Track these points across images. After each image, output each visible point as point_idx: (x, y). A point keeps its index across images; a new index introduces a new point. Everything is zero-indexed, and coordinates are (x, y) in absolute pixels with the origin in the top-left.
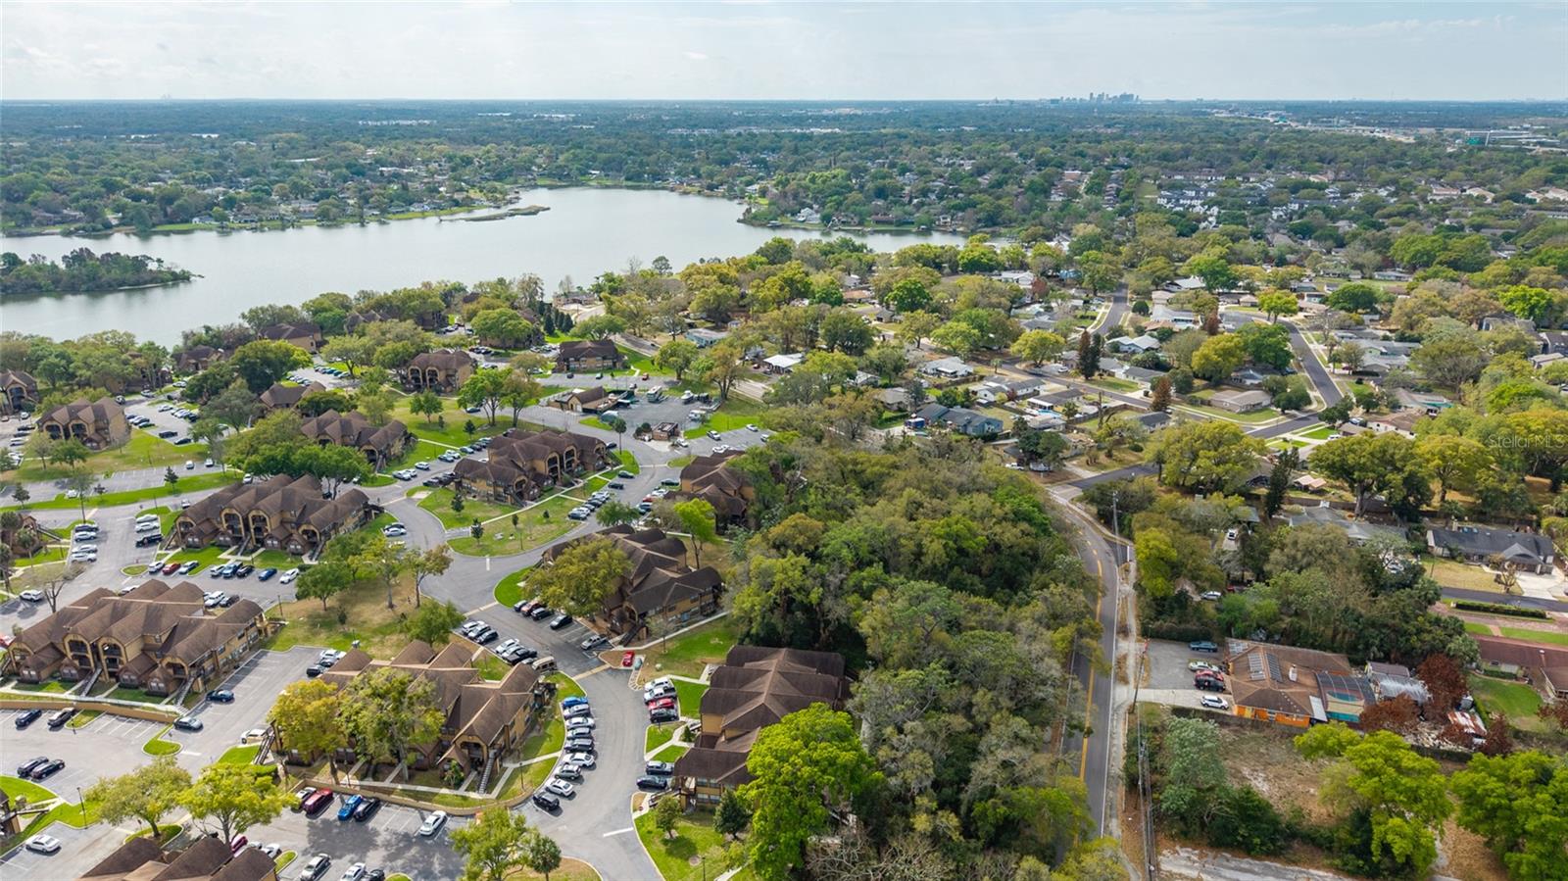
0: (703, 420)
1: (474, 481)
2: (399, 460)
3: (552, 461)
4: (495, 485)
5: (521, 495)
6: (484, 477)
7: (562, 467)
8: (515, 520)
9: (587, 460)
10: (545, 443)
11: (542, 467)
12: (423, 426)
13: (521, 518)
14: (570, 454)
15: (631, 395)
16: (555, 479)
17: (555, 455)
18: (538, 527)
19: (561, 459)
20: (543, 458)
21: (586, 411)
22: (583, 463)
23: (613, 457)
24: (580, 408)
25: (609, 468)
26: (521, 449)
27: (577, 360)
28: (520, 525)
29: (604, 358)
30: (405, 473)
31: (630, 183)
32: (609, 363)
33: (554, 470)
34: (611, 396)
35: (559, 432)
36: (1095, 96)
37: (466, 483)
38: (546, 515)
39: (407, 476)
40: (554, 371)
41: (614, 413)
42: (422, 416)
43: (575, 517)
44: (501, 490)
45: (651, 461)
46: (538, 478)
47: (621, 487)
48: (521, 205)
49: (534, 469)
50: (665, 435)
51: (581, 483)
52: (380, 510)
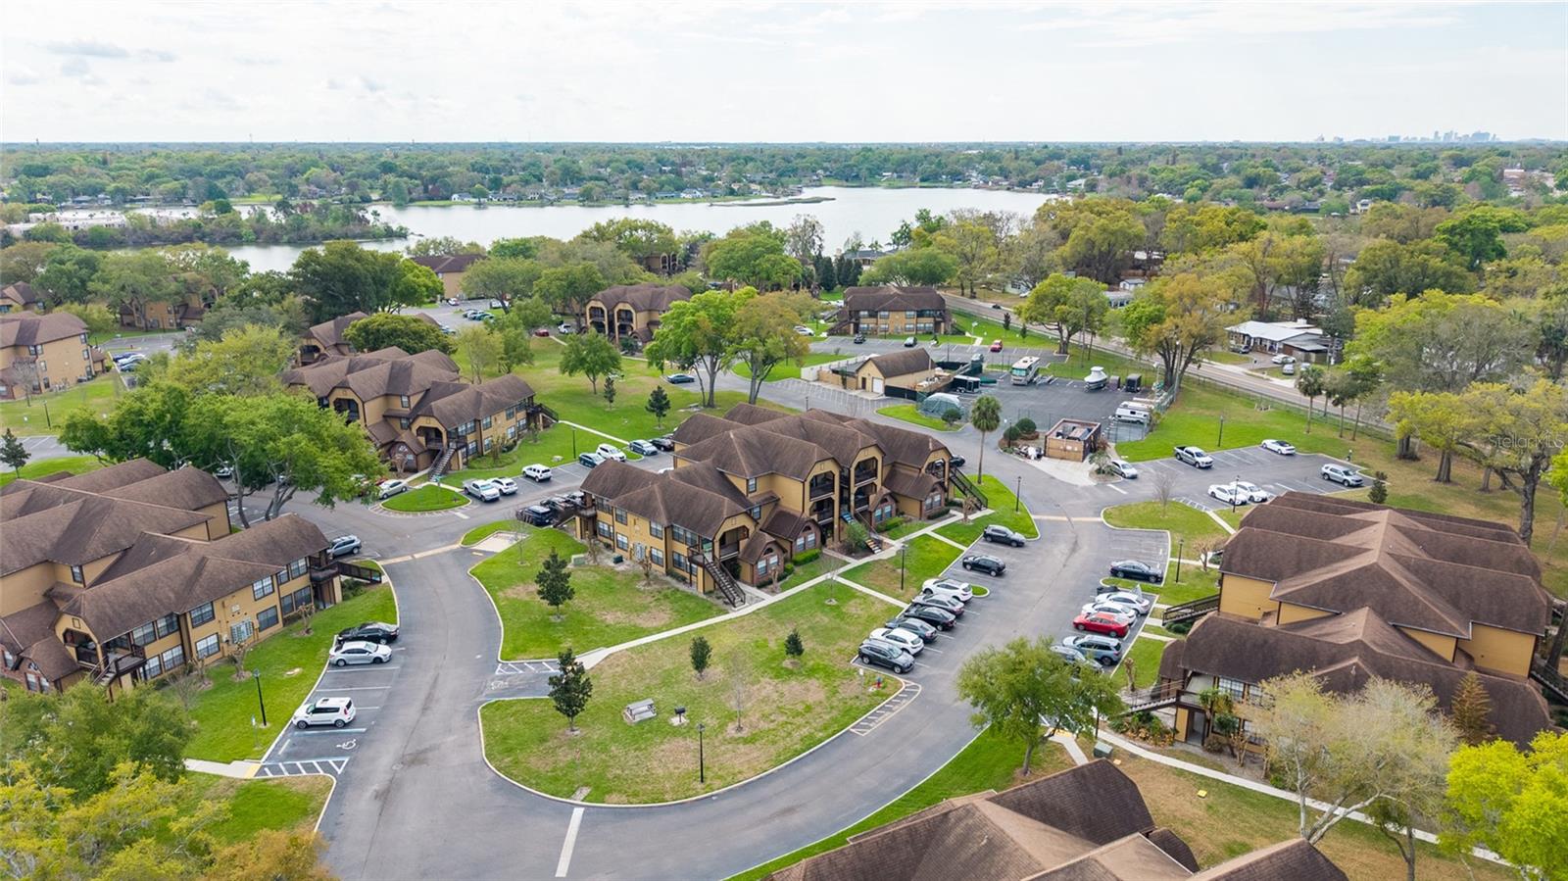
0: (1152, 425)
1: (621, 520)
2: (498, 456)
3: (822, 484)
4: (670, 534)
5: (732, 569)
6: (645, 511)
7: (844, 501)
8: (700, 656)
9: (905, 488)
10: (808, 437)
11: (795, 496)
12: (574, 397)
13: (718, 645)
14: (866, 469)
15: (976, 369)
16: (826, 531)
17: (829, 467)
18: (768, 686)
19: (845, 480)
20: (798, 474)
21: (891, 392)
22: (894, 496)
23: (966, 489)
24: (879, 386)
25: (957, 516)
26: (747, 445)
27: (873, 315)
28: (715, 670)
29: (920, 314)
30: (489, 487)
31: (925, 184)
32: (927, 323)
33: (823, 507)
34: (939, 371)
35: (841, 418)
36: (1441, 135)
37: (605, 520)
38: (794, 646)
39: (488, 493)
40: (832, 332)
41: (953, 398)
42: (581, 380)
43: (877, 660)
44: (682, 549)
45: (1055, 507)
46: (781, 525)
47: (999, 572)
48: (802, 196)
49: (773, 500)
50: (1078, 447)
51: (893, 546)
52: (367, 577)
